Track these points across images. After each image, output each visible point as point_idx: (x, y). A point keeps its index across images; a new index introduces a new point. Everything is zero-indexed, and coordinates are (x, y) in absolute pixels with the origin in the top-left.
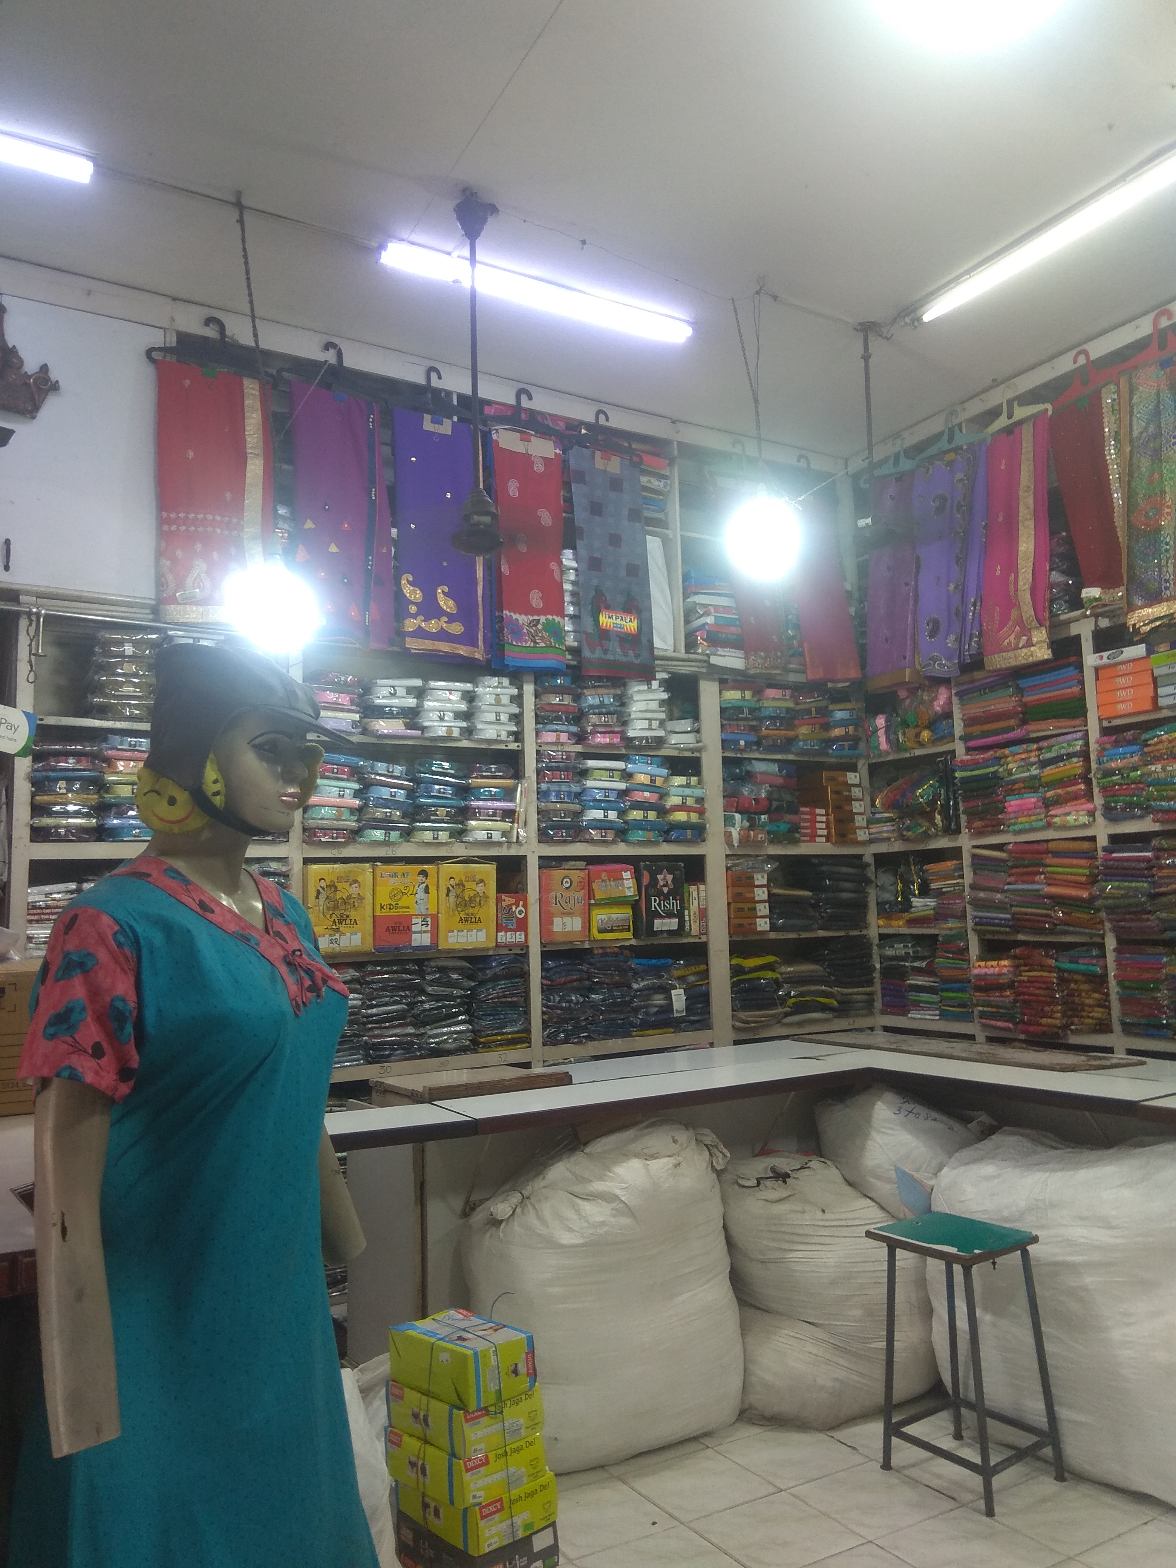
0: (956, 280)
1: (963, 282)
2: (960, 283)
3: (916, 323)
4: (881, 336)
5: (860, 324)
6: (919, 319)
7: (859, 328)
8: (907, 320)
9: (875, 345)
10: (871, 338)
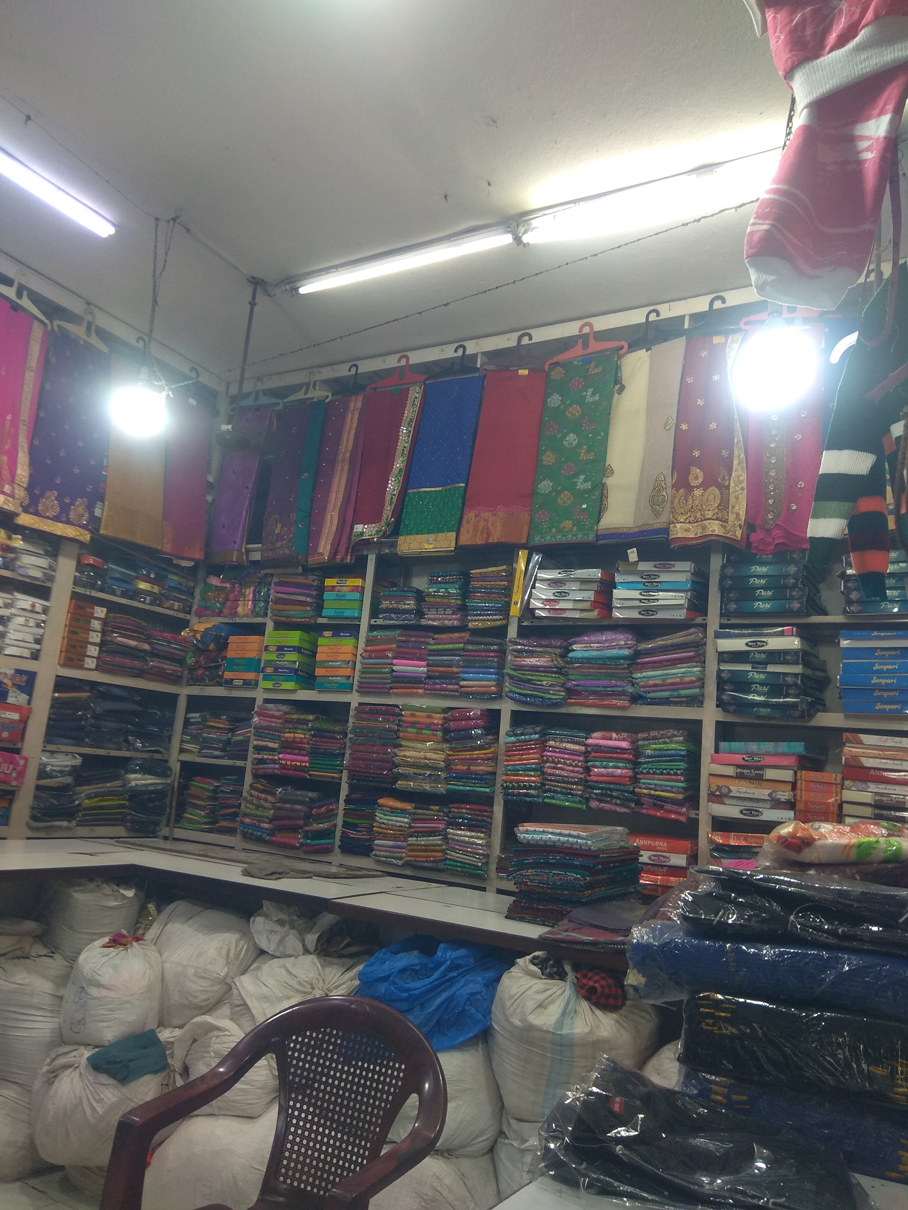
0: (327, 270)
1: (332, 272)
2: (329, 273)
3: (294, 292)
4: (266, 292)
5: (253, 277)
6: (296, 289)
7: (251, 280)
8: (288, 287)
9: (260, 298)
10: (259, 290)
